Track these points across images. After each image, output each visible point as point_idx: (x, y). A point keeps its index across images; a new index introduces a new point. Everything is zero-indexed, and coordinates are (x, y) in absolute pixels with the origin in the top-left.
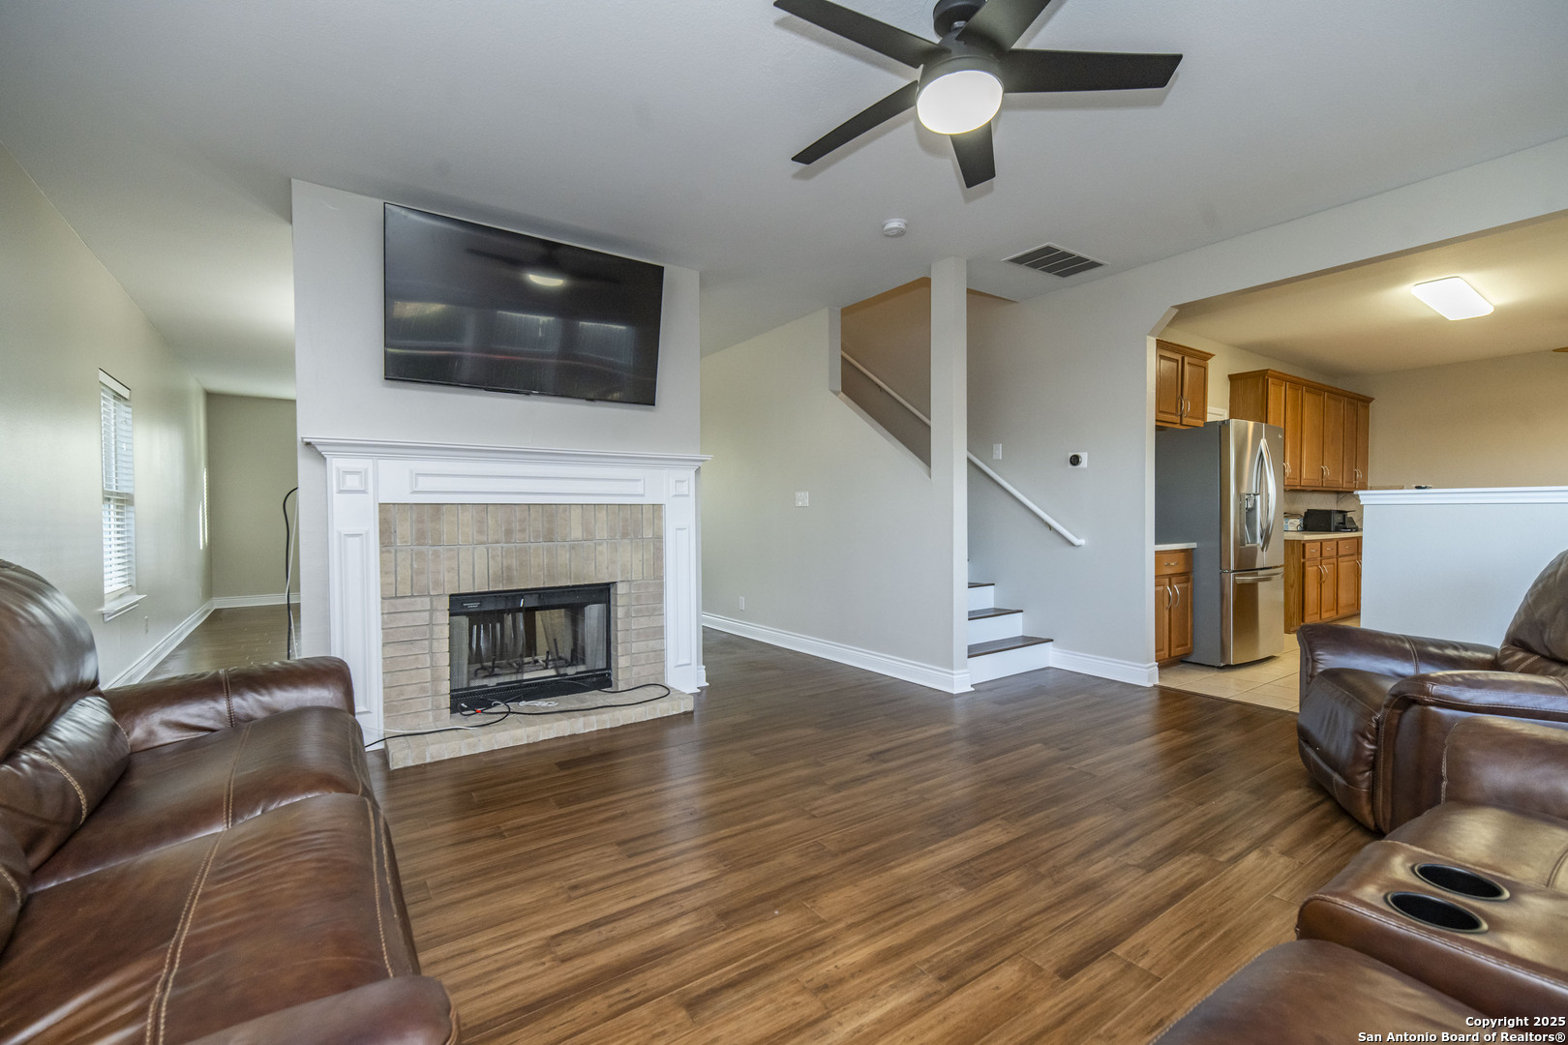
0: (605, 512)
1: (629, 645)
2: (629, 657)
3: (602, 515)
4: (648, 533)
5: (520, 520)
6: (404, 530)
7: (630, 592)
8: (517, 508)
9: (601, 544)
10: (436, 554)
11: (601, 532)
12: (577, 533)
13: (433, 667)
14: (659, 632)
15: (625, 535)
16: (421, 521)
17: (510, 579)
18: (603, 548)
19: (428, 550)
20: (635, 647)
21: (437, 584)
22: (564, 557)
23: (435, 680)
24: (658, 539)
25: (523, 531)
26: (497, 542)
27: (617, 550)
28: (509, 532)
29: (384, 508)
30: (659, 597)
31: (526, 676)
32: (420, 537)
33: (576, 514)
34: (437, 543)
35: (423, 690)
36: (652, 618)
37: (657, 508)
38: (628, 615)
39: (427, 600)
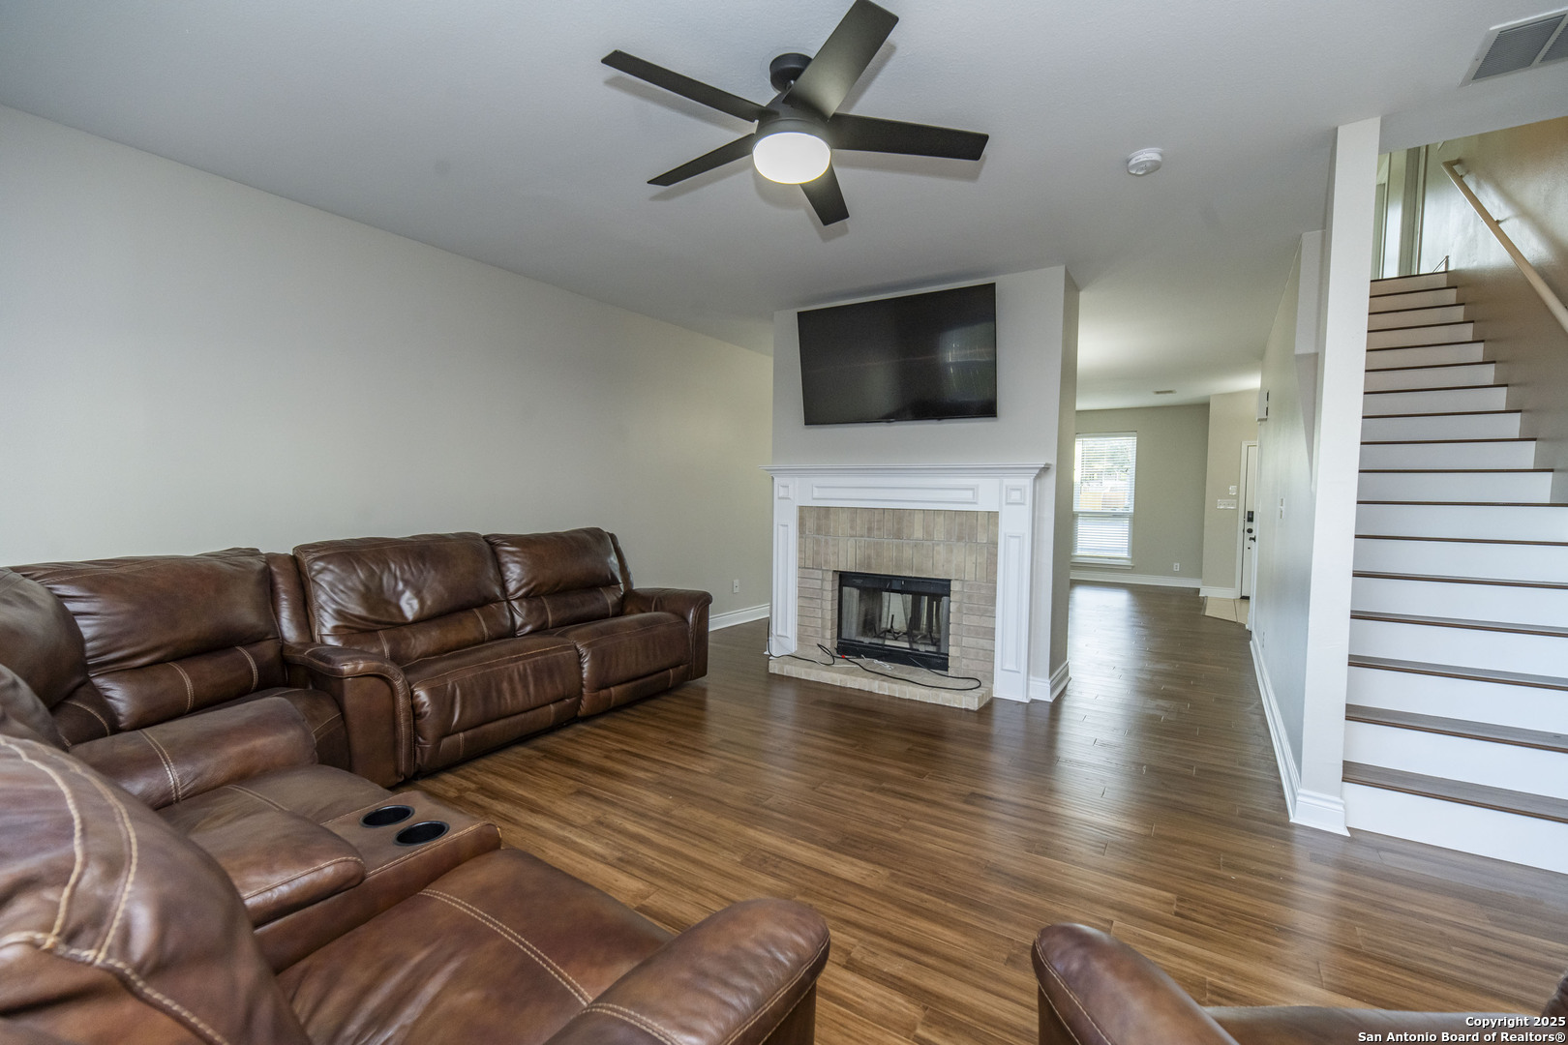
0: (942, 517)
1: (959, 637)
2: (959, 648)
3: (940, 519)
4: (982, 538)
5: (878, 521)
6: (810, 524)
7: (963, 591)
8: (876, 511)
9: (938, 545)
10: (826, 542)
11: (939, 534)
12: (918, 533)
13: (823, 618)
14: (990, 633)
15: (960, 539)
16: (818, 518)
17: (869, 566)
18: (941, 548)
19: (822, 538)
20: (966, 641)
21: (826, 562)
22: (908, 552)
23: (823, 627)
24: (994, 544)
25: (879, 529)
26: (862, 536)
27: (952, 552)
28: (870, 529)
29: (802, 509)
30: (992, 600)
31: (887, 643)
32: (819, 530)
33: (918, 518)
34: (827, 534)
35: (817, 632)
36: (983, 618)
37: (993, 516)
38: (959, 610)
39: (820, 572)
